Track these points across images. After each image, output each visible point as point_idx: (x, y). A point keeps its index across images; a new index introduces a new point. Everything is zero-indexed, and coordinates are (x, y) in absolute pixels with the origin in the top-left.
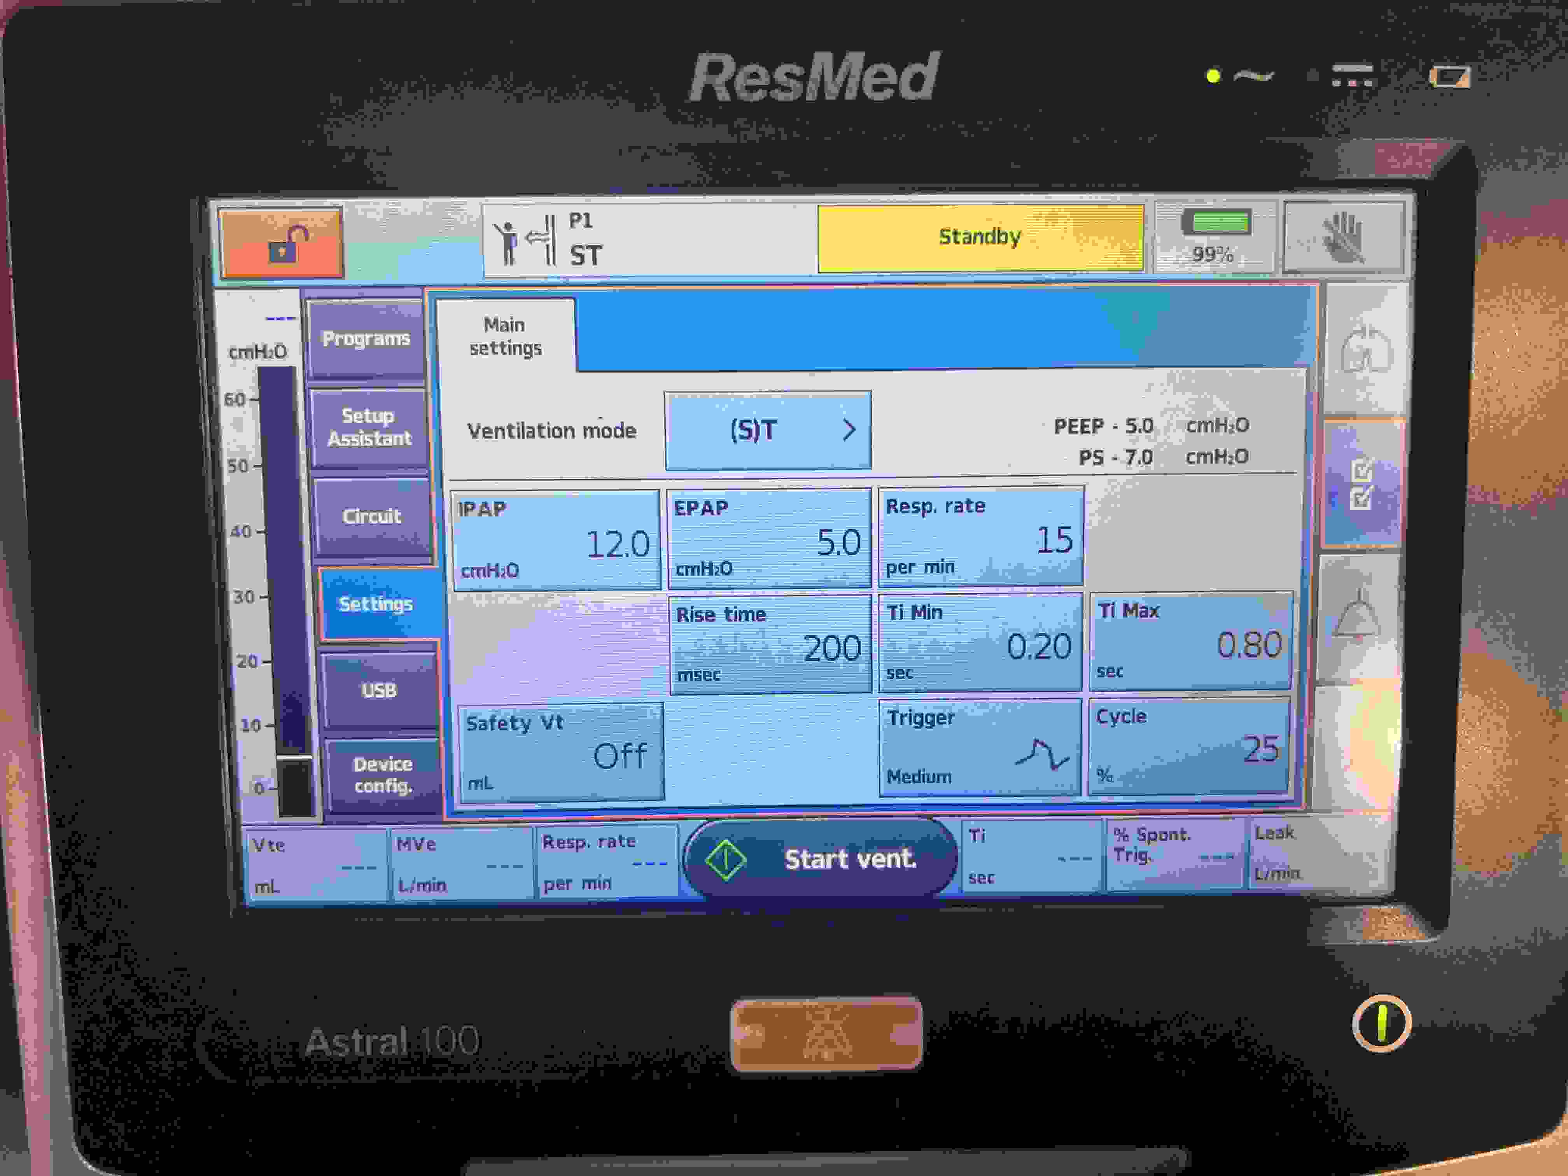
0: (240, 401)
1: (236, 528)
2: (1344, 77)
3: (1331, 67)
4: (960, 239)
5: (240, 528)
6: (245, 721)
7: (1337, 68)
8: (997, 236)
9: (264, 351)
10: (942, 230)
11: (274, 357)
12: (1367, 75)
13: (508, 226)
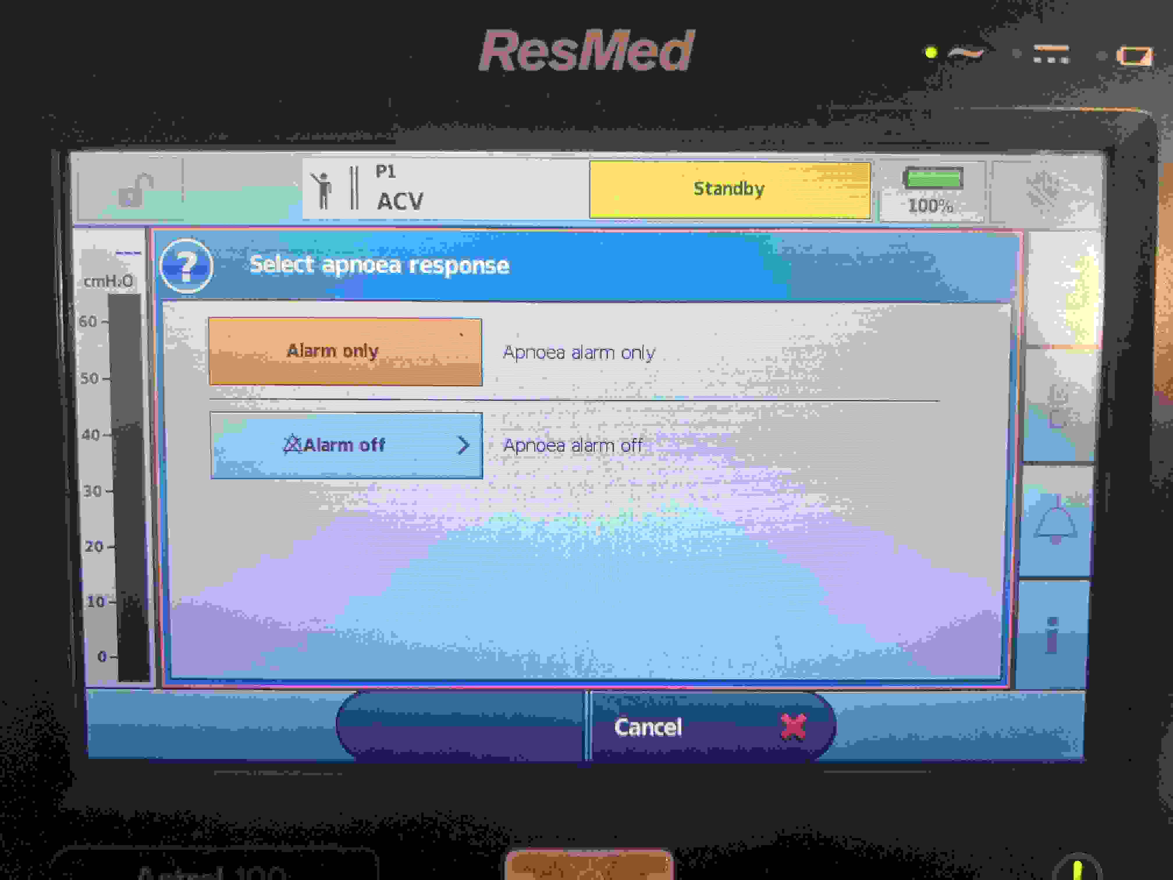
0: (93, 323)
1: (87, 431)
2: (1045, 55)
3: (1033, 48)
4: (712, 189)
5: (91, 433)
6: (91, 598)
7: (1037, 47)
8: (743, 189)
9: (114, 281)
10: (696, 184)
11: (122, 285)
12: (1062, 54)
13: (324, 176)
